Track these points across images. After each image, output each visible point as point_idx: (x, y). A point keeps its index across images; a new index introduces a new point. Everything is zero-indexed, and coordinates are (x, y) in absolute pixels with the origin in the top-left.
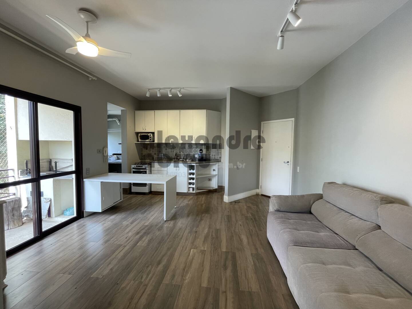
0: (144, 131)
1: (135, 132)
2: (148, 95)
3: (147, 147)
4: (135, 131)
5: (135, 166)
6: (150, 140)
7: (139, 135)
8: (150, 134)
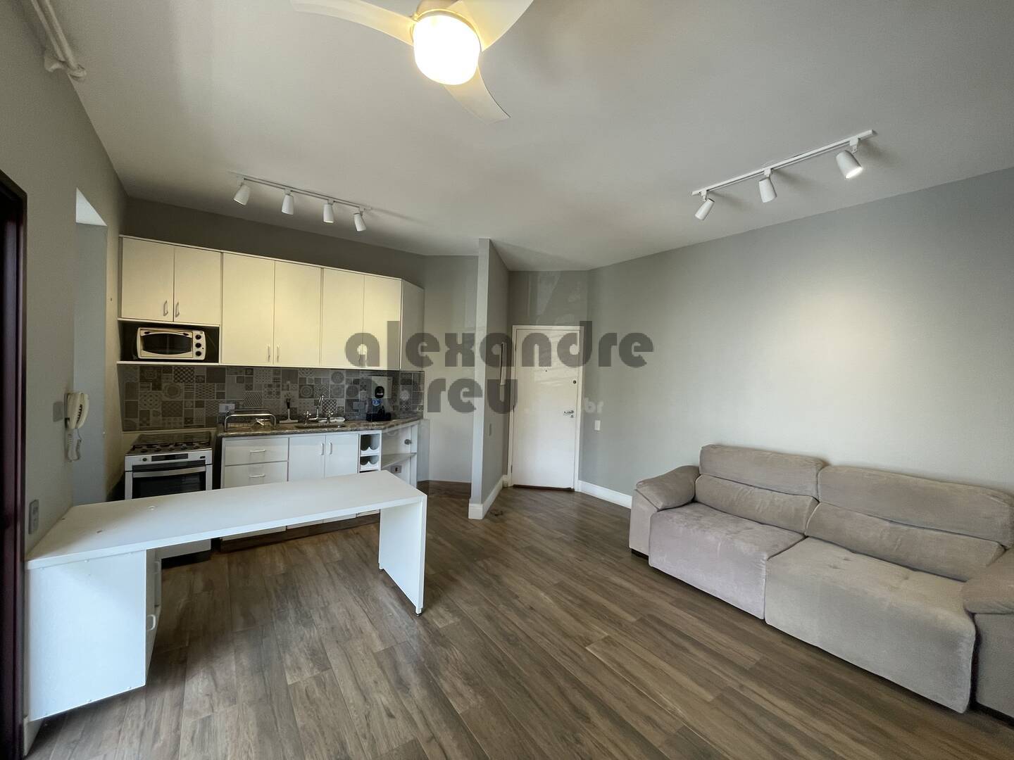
0: (168, 320)
1: (119, 321)
2: (240, 198)
3: (160, 378)
4: (119, 315)
5: (149, 456)
6: (199, 354)
7: (141, 333)
8: (196, 333)
